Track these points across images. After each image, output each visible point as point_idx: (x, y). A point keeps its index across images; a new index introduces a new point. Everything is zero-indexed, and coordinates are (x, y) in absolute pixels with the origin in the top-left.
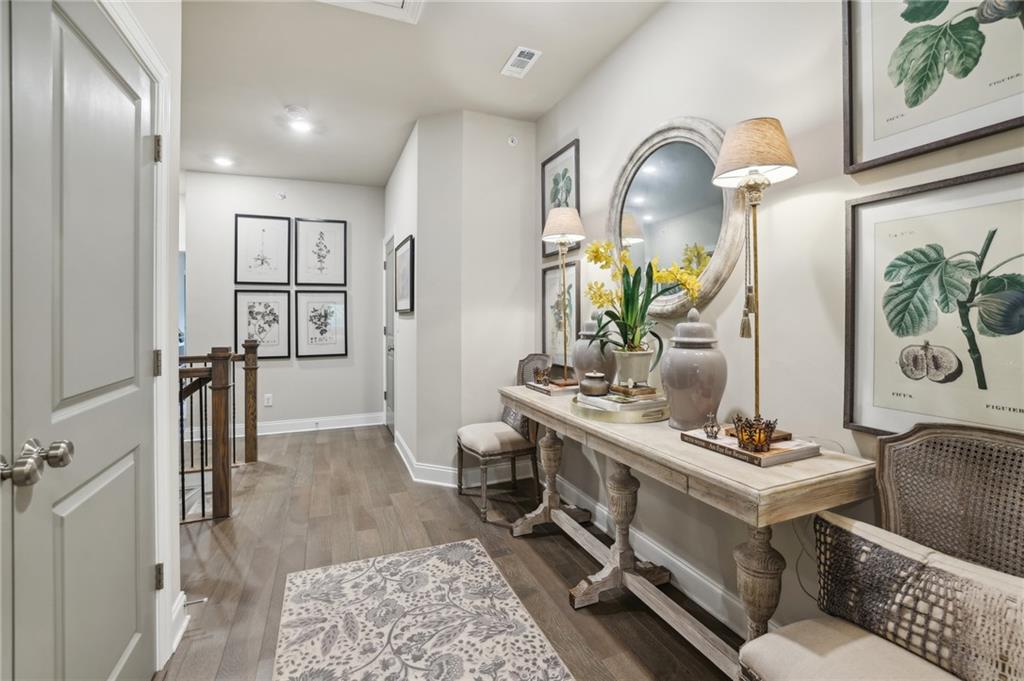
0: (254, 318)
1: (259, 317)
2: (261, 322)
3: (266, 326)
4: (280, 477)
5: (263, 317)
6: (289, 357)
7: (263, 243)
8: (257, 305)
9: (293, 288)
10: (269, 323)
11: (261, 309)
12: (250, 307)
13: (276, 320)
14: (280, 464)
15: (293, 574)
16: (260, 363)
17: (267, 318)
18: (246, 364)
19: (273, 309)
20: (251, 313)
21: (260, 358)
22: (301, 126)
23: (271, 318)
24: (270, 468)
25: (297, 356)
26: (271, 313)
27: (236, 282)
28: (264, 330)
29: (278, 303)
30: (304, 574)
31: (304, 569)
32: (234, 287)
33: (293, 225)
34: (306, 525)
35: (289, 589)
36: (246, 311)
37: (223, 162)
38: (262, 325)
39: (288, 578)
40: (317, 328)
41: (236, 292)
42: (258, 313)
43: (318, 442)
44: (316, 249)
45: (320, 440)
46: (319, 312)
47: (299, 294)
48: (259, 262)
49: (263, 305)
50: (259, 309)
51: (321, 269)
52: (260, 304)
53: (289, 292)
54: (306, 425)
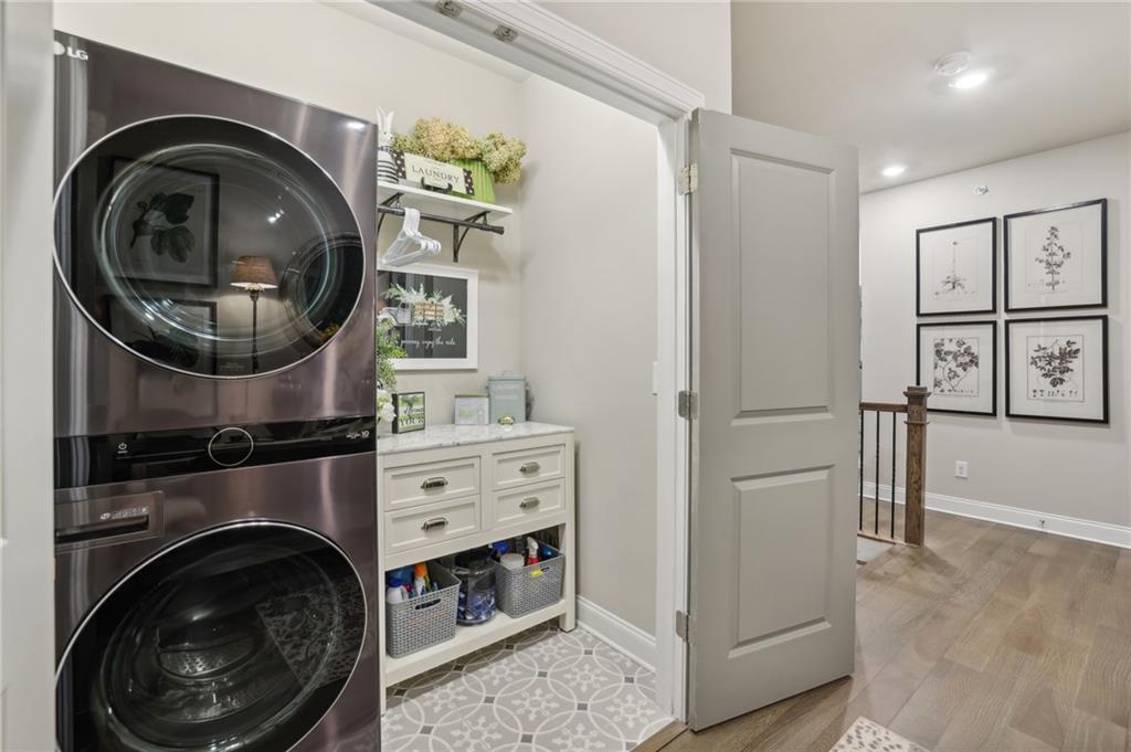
0: (942, 359)
1: (949, 358)
2: (953, 365)
3: (960, 371)
4: (940, 578)
5: (955, 358)
6: (994, 414)
7: (954, 261)
8: (947, 342)
9: (1002, 317)
10: (964, 367)
11: (952, 347)
12: (936, 345)
13: (974, 361)
14: (951, 560)
15: (867, 722)
16: (930, 417)
17: (960, 359)
18: (909, 417)
19: (969, 347)
20: (938, 353)
21: (930, 410)
22: (970, 81)
23: (967, 359)
24: (934, 561)
25: (1008, 414)
26: (967, 352)
27: (919, 314)
28: (956, 375)
29: (979, 339)
30: (882, 732)
31: (887, 727)
32: (916, 321)
33: (1000, 228)
34: (932, 665)
35: (849, 740)
36: (932, 350)
37: (893, 171)
38: (954, 369)
39: (857, 723)
40: (1045, 375)
41: (919, 326)
42: (947, 353)
43: (1032, 550)
44: (1044, 256)
45: (1036, 548)
46: (1049, 351)
47: (1011, 325)
48: (950, 285)
49: (955, 341)
50: (948, 347)
51: (1053, 284)
52: (951, 340)
53: (994, 323)
54: (1024, 518)
